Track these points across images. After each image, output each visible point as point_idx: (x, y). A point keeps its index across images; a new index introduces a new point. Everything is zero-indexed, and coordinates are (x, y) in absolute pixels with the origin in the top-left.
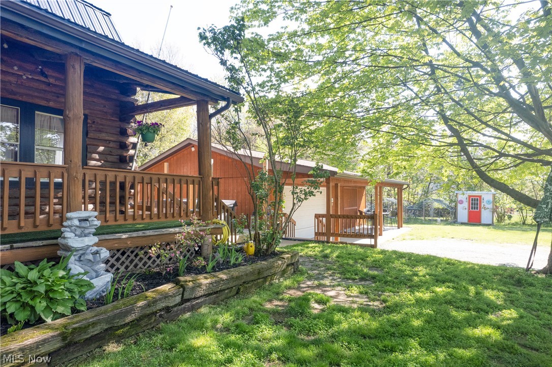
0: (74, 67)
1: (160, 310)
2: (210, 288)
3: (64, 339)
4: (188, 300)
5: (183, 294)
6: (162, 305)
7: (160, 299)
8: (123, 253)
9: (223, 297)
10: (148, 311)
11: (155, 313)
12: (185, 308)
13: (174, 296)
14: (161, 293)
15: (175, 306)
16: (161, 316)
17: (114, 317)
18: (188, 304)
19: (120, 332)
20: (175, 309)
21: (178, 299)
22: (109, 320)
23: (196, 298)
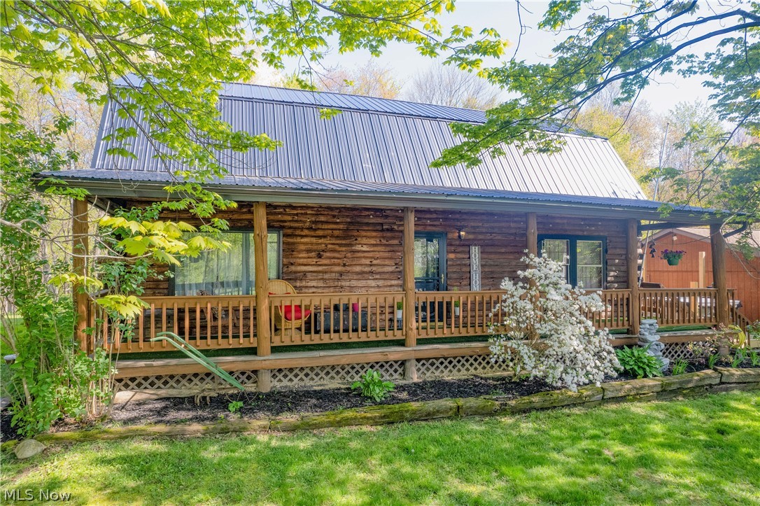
0: (632, 227)
1: (706, 385)
2: (739, 378)
3: (662, 387)
4: (723, 383)
5: (721, 378)
6: (707, 382)
7: (707, 378)
8: (670, 346)
9: (750, 388)
10: (700, 384)
11: (703, 386)
12: (722, 388)
13: (715, 378)
14: (706, 374)
15: (716, 385)
16: (706, 389)
17: (683, 382)
18: (724, 386)
19: (684, 392)
20: (715, 387)
21: (718, 381)
22: (681, 383)
23: (729, 383)
